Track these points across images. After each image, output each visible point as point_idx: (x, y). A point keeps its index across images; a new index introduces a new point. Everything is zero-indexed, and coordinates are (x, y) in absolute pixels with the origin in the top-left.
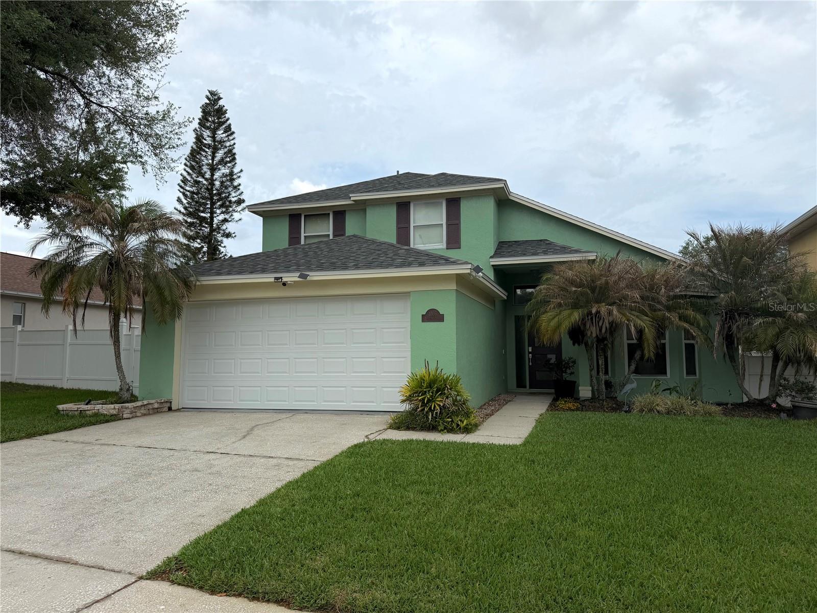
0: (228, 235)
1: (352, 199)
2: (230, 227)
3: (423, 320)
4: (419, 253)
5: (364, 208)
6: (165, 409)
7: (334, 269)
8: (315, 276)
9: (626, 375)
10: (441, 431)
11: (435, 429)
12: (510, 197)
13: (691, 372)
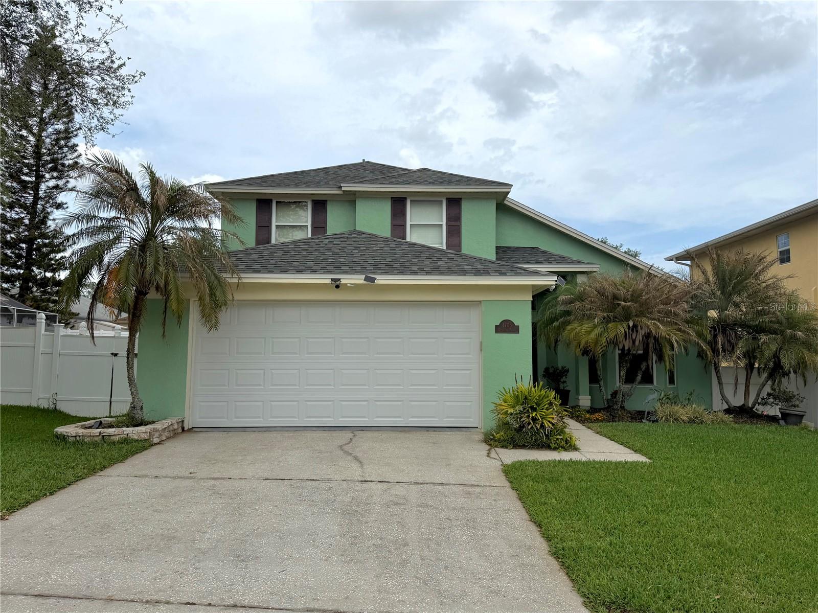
5: (351, 199)
6: (180, 430)
7: (402, 272)
8: (382, 280)
9: (618, 384)
10: (555, 449)
11: (548, 447)
12: (506, 202)
13: (672, 381)
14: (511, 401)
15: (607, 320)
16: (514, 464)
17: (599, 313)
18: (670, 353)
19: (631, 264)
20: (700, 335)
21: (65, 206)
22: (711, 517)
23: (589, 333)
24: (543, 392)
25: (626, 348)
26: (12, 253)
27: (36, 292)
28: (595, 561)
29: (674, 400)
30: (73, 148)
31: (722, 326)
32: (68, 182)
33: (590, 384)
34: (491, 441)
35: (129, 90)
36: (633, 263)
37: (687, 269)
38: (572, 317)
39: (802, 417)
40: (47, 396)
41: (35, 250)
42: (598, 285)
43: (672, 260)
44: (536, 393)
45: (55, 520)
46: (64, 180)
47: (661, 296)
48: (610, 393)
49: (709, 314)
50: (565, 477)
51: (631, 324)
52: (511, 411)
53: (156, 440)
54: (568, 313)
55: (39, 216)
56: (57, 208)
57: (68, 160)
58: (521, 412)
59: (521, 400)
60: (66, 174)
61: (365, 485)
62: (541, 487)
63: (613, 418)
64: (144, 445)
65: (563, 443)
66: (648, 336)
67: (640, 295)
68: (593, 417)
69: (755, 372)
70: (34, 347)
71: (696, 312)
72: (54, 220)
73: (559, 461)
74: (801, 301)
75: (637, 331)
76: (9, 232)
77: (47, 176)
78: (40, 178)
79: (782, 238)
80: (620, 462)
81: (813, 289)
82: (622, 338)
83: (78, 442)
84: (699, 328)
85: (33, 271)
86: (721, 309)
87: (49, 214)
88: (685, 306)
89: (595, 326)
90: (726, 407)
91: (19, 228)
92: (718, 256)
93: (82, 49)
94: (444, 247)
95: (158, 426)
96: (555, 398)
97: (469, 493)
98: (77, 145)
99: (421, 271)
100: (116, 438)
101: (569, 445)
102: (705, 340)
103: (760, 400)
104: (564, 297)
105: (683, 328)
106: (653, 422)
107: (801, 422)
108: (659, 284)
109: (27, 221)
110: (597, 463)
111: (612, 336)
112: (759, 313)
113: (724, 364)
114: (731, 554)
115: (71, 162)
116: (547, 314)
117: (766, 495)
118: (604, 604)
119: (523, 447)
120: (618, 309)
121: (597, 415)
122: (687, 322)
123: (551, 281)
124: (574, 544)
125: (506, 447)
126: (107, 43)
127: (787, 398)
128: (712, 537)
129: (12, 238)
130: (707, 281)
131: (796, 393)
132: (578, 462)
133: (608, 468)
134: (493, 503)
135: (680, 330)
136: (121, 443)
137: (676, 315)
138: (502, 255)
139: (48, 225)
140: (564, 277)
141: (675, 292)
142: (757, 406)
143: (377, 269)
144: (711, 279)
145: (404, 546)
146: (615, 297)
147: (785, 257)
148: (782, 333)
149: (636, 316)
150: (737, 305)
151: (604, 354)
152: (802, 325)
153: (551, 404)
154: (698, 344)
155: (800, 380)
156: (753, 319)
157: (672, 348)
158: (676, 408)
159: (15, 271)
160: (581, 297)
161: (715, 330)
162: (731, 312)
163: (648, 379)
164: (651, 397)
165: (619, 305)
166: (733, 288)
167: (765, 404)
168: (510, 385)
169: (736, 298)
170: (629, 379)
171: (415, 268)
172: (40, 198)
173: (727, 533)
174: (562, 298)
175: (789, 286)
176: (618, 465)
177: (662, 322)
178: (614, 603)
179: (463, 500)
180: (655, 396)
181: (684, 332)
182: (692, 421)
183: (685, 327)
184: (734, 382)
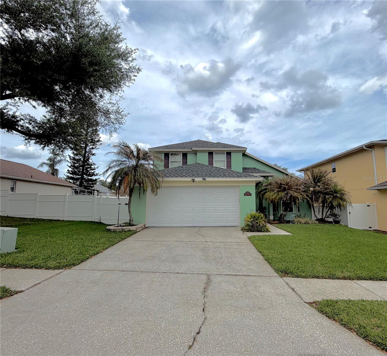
1: (193, 149)
2: (94, 151)
3: (244, 195)
5: (195, 153)
6: (144, 228)
7: (214, 177)
8: (208, 179)
9: (282, 212)
10: (263, 232)
11: (261, 231)
12: (245, 153)
13: (299, 211)
14: (250, 217)
15: (279, 191)
16: (251, 236)
17: (276, 189)
18: (298, 202)
19: (285, 173)
20: (307, 196)
21: (95, 154)
22: (310, 249)
23: (273, 195)
24: (259, 214)
25: (284, 200)
26: (77, 170)
27: (85, 184)
28: (278, 261)
29: (300, 216)
30: (98, 135)
31: (315, 192)
32: (96, 146)
33: (273, 212)
34: (243, 230)
35: (125, 119)
36: (286, 173)
37: (303, 175)
38: (267, 191)
39: (340, 221)
40: (98, 218)
41: (85, 169)
42: (275, 180)
43: (298, 171)
44: (258, 214)
45: (117, 253)
46: (95, 146)
47: (295, 183)
48: (279, 214)
49: (310, 189)
50: (267, 239)
51: (286, 192)
52: (249, 220)
53: (138, 231)
54: (266, 189)
55: (87, 158)
56: (92, 155)
57: (96, 139)
58: (253, 221)
59: (253, 217)
60: (96, 144)
61: (207, 243)
62: (260, 242)
63: (281, 223)
64: (135, 232)
65: (266, 230)
66: (291, 196)
67: (288, 183)
68: (274, 222)
69: (325, 207)
70: (93, 202)
71: (306, 188)
72: (91, 159)
73: (265, 235)
74: (339, 185)
75: (288, 195)
76: (76, 163)
77: (89, 144)
78: (87, 145)
79: (333, 164)
80: (283, 235)
81: (343, 181)
82: (283, 197)
83: (115, 231)
84: (307, 194)
85: (84, 176)
86: (314, 187)
87: (89, 157)
88: (303, 186)
89: (275, 193)
90: (316, 219)
91: (80, 162)
92: (312, 171)
93: (109, 106)
94: (226, 168)
95: (139, 226)
96: (263, 216)
97: (238, 244)
98: (99, 134)
99: (220, 176)
100: (126, 230)
101: (268, 231)
102: (309, 197)
103: (327, 216)
104: (265, 184)
105: (302, 194)
106: (293, 223)
107: (339, 223)
108: (294, 180)
109: (82, 160)
110: (276, 235)
111: (280, 196)
112: (326, 189)
113: (315, 205)
114: (316, 258)
115: (97, 140)
116: (260, 190)
117: (327, 243)
118: (280, 271)
119: (254, 231)
120: (282, 188)
121: (275, 222)
122: (303, 192)
123: (261, 179)
124: (271, 257)
125: (248, 231)
126: (118, 104)
127: (335, 215)
128: (311, 254)
129: (77, 166)
130: (309, 179)
131: (338, 214)
132: (271, 235)
133: (280, 237)
134: (246, 247)
135: (301, 194)
136: (128, 231)
137: (300, 189)
138: (244, 170)
139: (89, 161)
140: (265, 178)
141: (299, 182)
142: (326, 218)
143: (206, 176)
144: (310, 178)
145: (222, 258)
146: (281, 184)
147: (334, 170)
148: (333, 195)
149: (288, 190)
150: (319, 186)
151: (278, 202)
152: (339, 192)
153: (262, 218)
154: (307, 199)
155: (339, 209)
156: (324, 191)
157: (299, 200)
158: (300, 219)
159: (79, 177)
160: (270, 184)
161: (312, 194)
162: (317, 188)
163: (291, 210)
164: (292, 216)
165: (282, 186)
166: (317, 181)
167: (329, 217)
168: (249, 212)
169: (319, 184)
170: (285, 210)
171: (218, 175)
172: (87, 152)
173: (315, 253)
174: (264, 185)
175: (335, 180)
176: (283, 236)
177: (295, 192)
178: (283, 271)
179: (237, 246)
180: (294, 215)
181: (302, 195)
182: (305, 223)
183: (302, 193)
184: (318, 211)
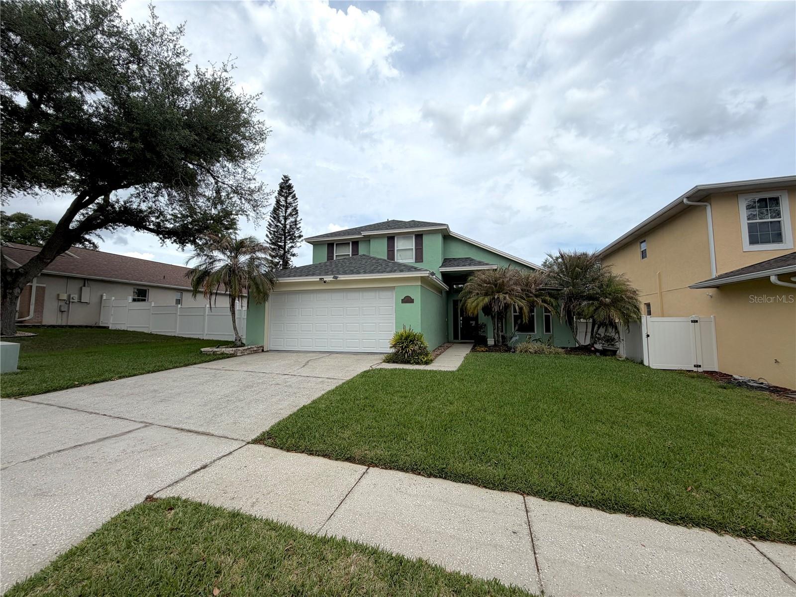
0: (294, 255)
3: (402, 303)
4: (400, 265)
